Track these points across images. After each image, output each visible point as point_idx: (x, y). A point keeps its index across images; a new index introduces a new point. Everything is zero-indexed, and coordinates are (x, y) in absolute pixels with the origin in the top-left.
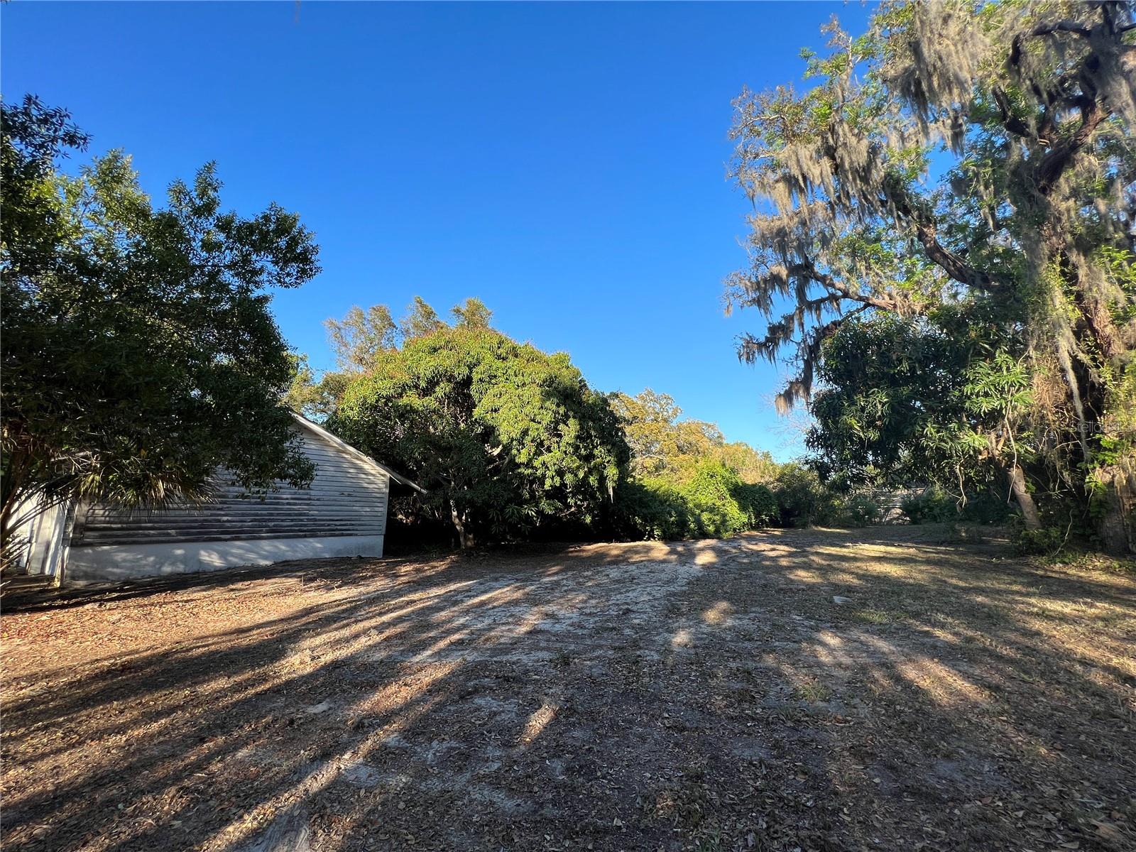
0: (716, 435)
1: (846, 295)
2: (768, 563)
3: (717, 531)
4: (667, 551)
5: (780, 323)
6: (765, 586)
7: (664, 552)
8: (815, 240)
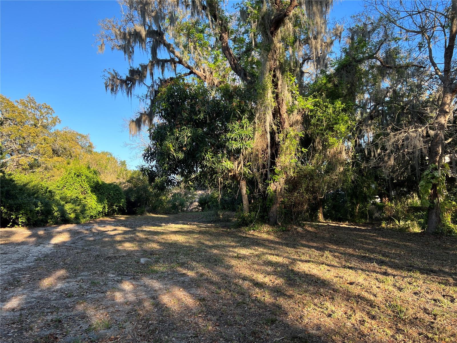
0: (87, 145)
1: (180, 62)
2: (107, 239)
3: (77, 218)
4: (28, 235)
5: (138, 69)
6: (98, 256)
7: (25, 236)
8: (167, 17)
